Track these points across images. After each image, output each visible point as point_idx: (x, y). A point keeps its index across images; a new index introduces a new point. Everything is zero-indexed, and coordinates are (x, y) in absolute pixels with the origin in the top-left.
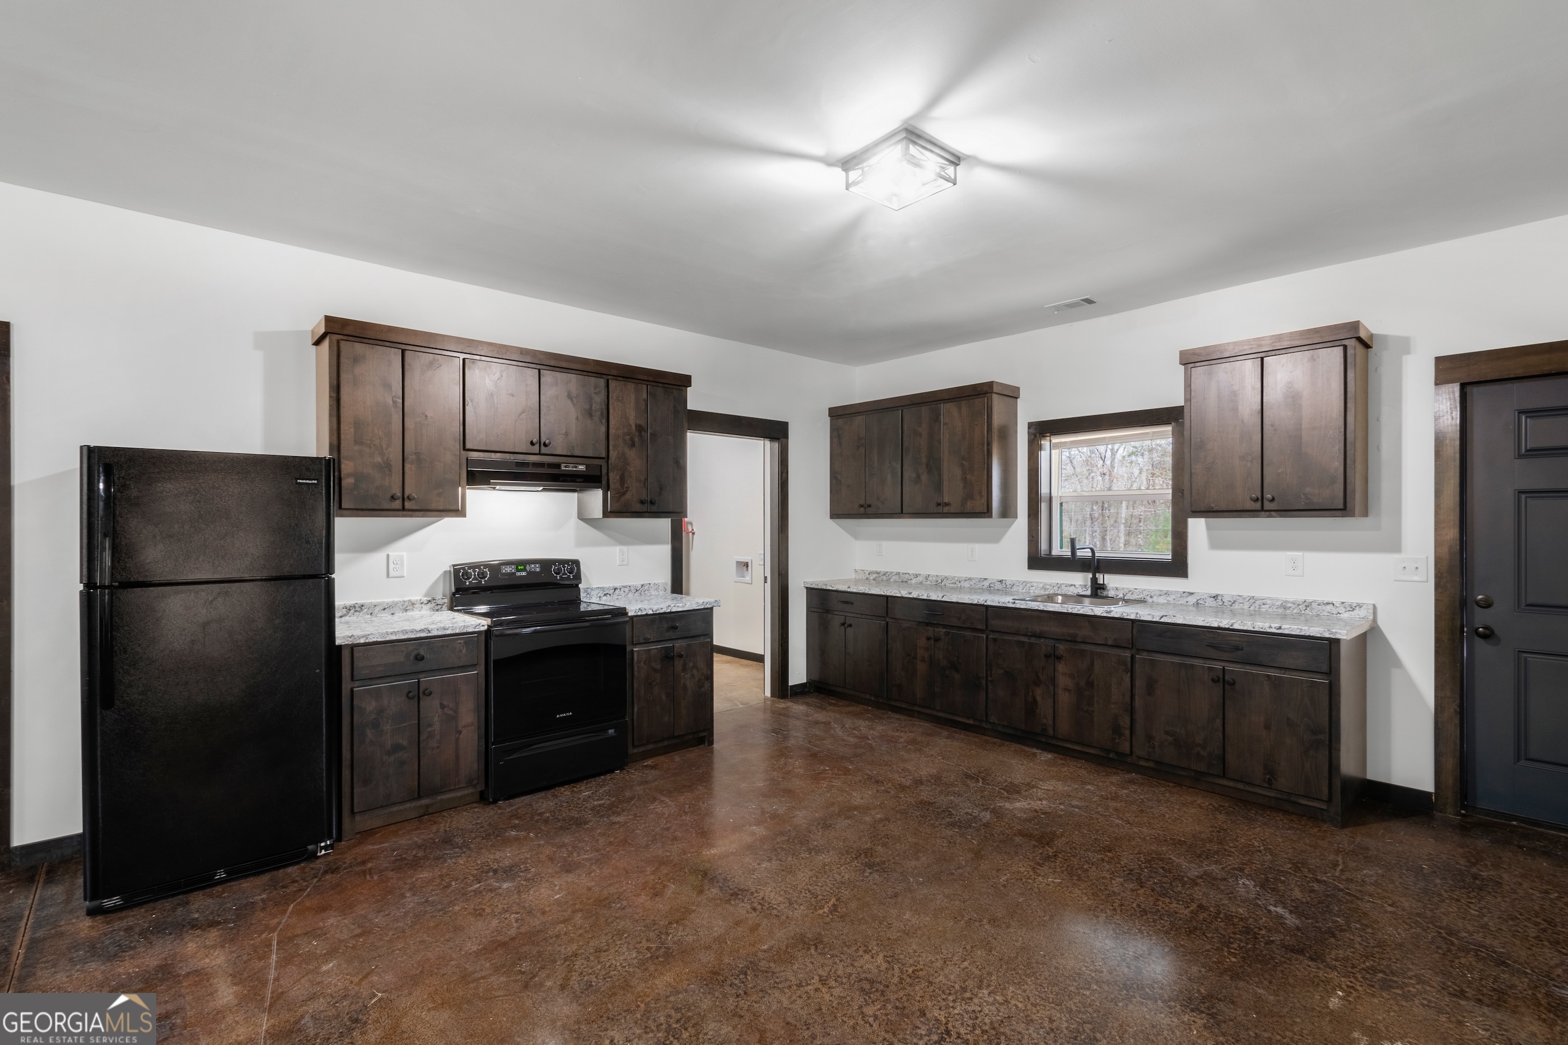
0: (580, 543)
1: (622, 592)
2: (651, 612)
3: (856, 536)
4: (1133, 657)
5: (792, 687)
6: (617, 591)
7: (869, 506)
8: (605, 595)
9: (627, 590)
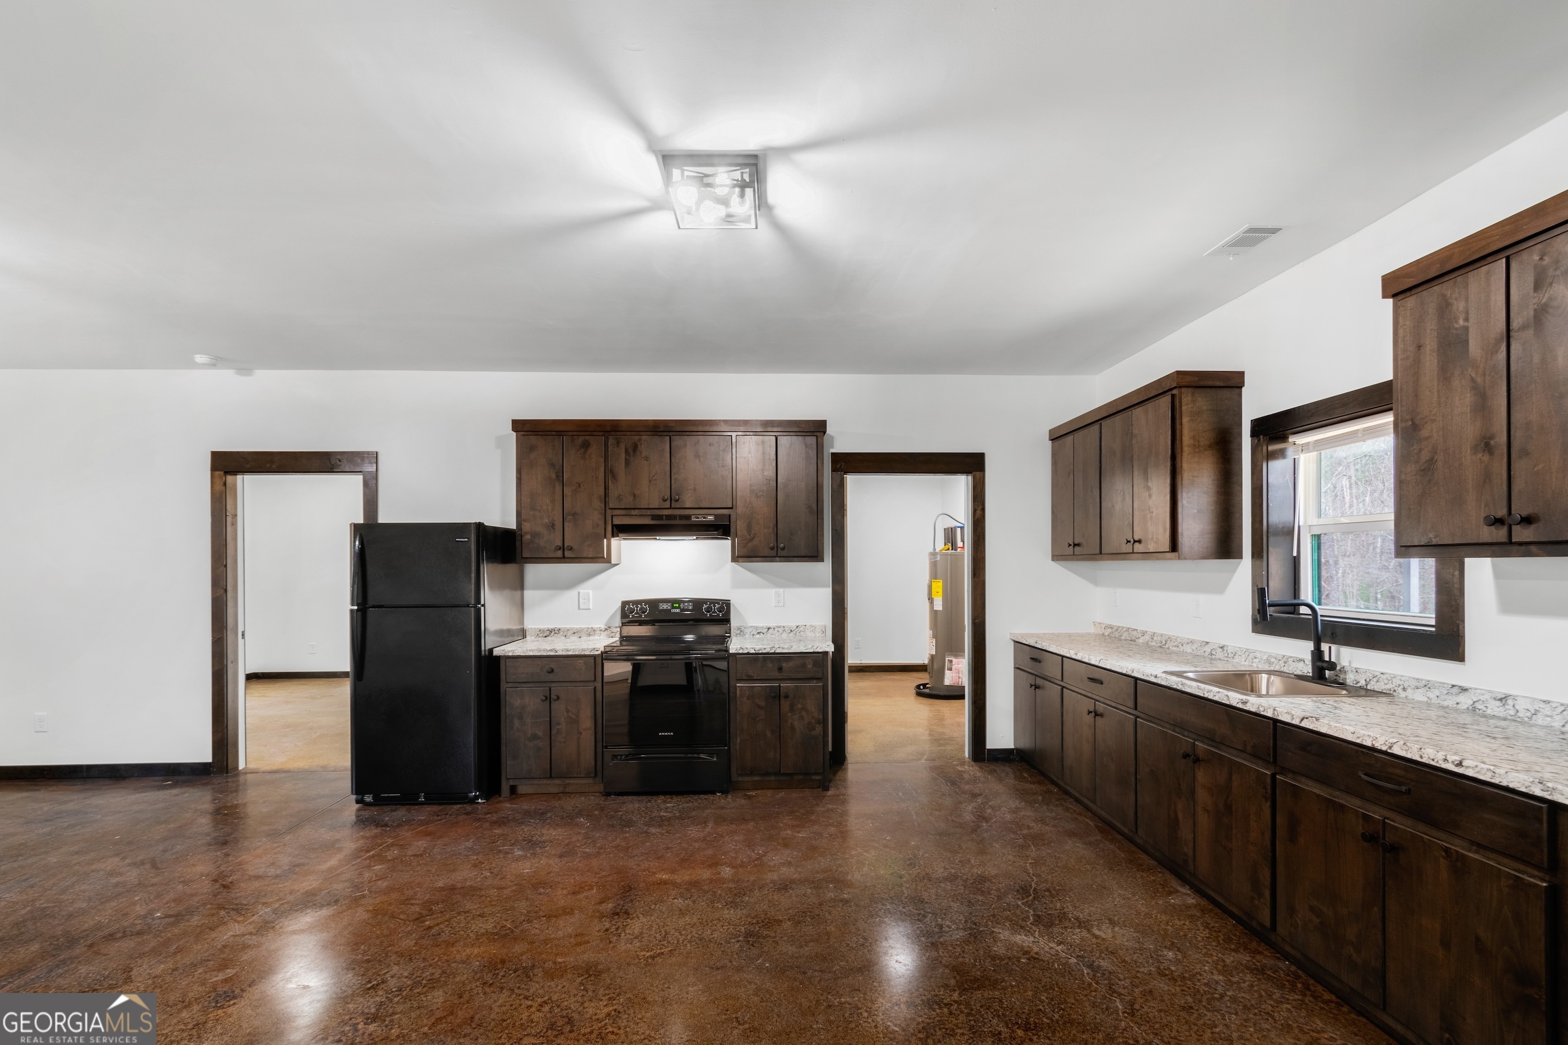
0: (737, 584)
1: (776, 631)
2: (753, 651)
3: (1095, 582)
4: (1273, 776)
5: (990, 750)
6: (770, 631)
7: (1078, 545)
8: (758, 633)
9: (781, 630)
